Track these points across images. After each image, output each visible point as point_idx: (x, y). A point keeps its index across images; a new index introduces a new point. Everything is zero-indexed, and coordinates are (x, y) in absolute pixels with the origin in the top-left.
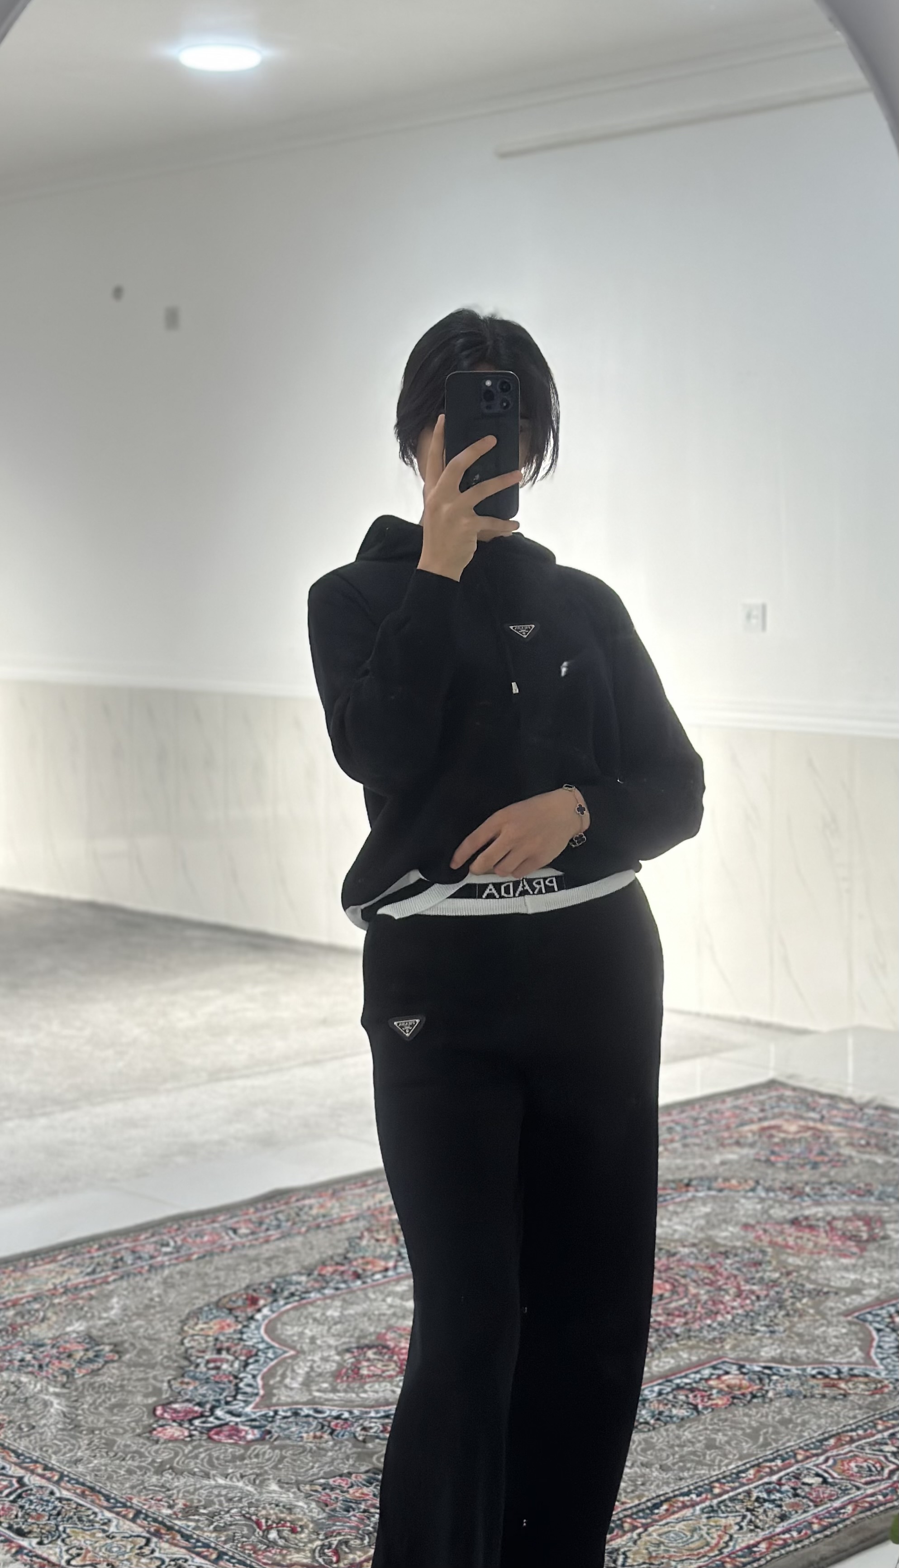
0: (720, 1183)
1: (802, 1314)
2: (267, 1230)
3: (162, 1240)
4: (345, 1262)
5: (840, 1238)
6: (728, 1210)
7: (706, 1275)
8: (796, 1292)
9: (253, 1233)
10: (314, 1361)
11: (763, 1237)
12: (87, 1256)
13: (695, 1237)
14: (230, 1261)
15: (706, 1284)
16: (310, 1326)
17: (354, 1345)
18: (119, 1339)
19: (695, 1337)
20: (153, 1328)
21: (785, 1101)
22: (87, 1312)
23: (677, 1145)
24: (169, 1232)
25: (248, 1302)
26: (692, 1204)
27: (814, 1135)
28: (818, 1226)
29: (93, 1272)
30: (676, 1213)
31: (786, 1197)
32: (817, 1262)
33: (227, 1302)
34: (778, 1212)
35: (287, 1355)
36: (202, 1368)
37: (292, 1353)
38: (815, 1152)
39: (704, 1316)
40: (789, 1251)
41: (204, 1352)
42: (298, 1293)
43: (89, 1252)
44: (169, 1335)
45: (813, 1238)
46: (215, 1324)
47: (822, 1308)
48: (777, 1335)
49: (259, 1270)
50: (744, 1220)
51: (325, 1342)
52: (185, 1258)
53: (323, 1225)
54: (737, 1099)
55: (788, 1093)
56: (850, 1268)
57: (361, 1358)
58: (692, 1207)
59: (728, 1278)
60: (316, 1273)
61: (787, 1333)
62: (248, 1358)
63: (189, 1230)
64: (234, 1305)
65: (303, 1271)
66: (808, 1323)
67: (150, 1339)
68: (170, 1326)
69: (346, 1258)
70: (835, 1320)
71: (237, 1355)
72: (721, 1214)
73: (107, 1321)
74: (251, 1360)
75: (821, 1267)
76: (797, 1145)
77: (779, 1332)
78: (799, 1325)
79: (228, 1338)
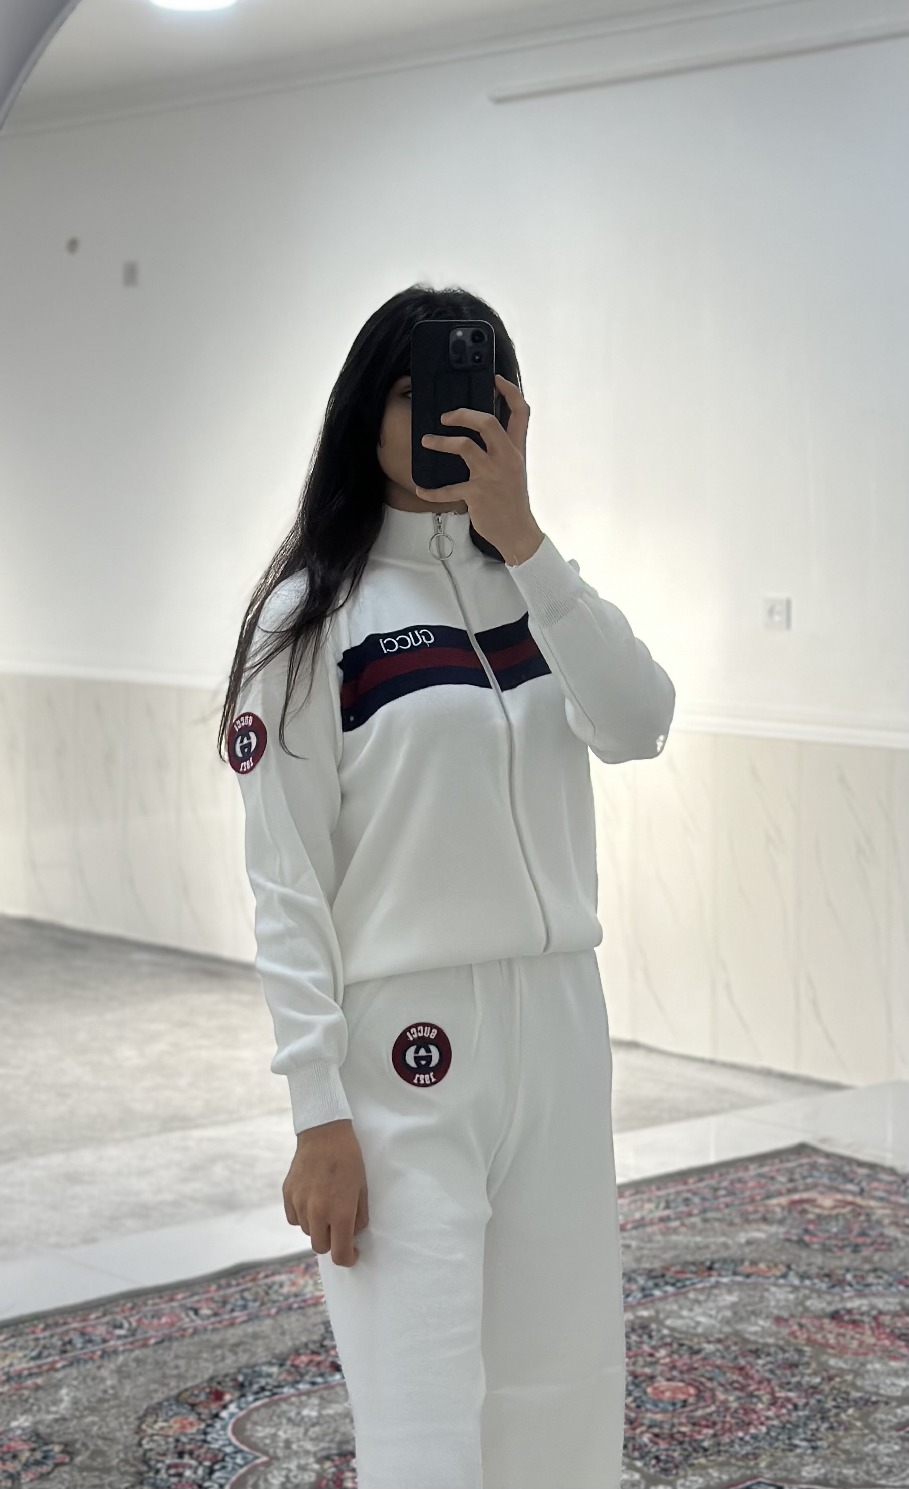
0: (746, 1267)
1: (848, 1427)
2: (232, 1310)
3: (115, 1320)
4: (322, 1351)
5: (888, 1338)
6: (757, 1299)
7: (735, 1377)
8: (839, 1400)
9: (216, 1314)
10: (289, 1470)
11: (798, 1333)
12: (32, 1337)
13: (720, 1332)
14: (192, 1349)
15: (736, 1389)
16: (285, 1427)
17: (335, 1452)
18: (69, 1438)
19: (726, 1452)
20: (108, 1426)
21: (818, 1170)
22: (32, 1405)
23: (695, 1220)
24: (123, 1311)
25: (212, 1397)
26: (716, 1291)
27: (853, 1211)
28: (863, 1322)
29: (39, 1356)
30: (697, 1301)
31: (824, 1286)
32: (863, 1365)
33: (190, 1396)
34: (815, 1304)
35: (258, 1461)
36: (163, 1475)
37: (264, 1459)
38: (855, 1232)
39: (734, 1428)
40: (830, 1351)
41: (164, 1455)
42: (269, 1387)
43: (33, 1332)
44: (125, 1434)
45: (857, 1336)
46: (175, 1422)
47: (871, 1420)
48: (818, 1453)
49: (223, 1358)
50: (776, 1312)
51: (300, 1447)
52: (140, 1343)
53: (295, 1306)
54: (761, 1166)
55: (822, 1160)
56: (901, 1372)
57: (344, 1467)
58: (716, 1295)
59: (760, 1382)
60: (289, 1363)
61: (832, 1449)
62: (215, 1463)
63: (144, 1309)
64: (197, 1400)
65: (274, 1361)
66: (855, 1438)
67: (105, 1439)
68: (127, 1423)
69: (322, 1346)
70: (886, 1435)
71: (201, 1459)
72: (750, 1304)
73: (57, 1416)
74: (217, 1467)
75: (868, 1372)
76: (833, 1223)
77: (822, 1448)
78: (845, 1441)
79: (192, 1440)
